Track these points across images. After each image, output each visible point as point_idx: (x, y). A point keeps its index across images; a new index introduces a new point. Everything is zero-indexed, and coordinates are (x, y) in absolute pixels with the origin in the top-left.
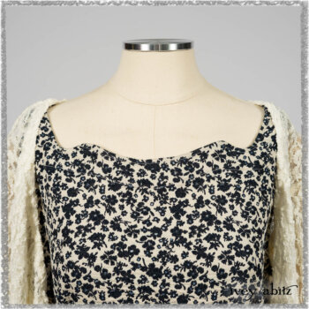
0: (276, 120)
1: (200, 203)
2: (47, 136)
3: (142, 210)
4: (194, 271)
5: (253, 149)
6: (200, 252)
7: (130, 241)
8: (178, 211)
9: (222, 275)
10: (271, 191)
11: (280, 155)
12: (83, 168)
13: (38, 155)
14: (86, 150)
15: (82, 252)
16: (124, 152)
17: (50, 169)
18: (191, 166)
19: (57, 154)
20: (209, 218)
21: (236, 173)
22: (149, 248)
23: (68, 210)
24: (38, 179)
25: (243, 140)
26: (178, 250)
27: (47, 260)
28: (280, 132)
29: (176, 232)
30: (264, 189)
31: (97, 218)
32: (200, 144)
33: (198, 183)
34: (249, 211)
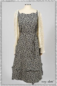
0: (38, 11)
1: (32, 17)
2: (19, 13)
3: (27, 18)
4: (31, 23)
5: (36, 13)
6: (32, 21)
7: (26, 20)
8: (30, 18)
9: (34, 23)
10: (38, 17)
11: (38, 14)
12: (22, 15)
13: (18, 14)
14: (22, 14)
15: (23, 21)
16: (25, 14)
17: (19, 15)
18: (31, 15)
19: (20, 14)
20: (32, 19)
21: (35, 15)
22: (28, 21)
23: (21, 18)
24: (18, 16)
25: (35, 13)
26: (30, 21)
27: (19, 24)
28: (38, 12)
29: (30, 20)
30: (37, 17)
31: (24, 19)
32: (32, 13)
33: (32, 16)
34: (36, 18)
